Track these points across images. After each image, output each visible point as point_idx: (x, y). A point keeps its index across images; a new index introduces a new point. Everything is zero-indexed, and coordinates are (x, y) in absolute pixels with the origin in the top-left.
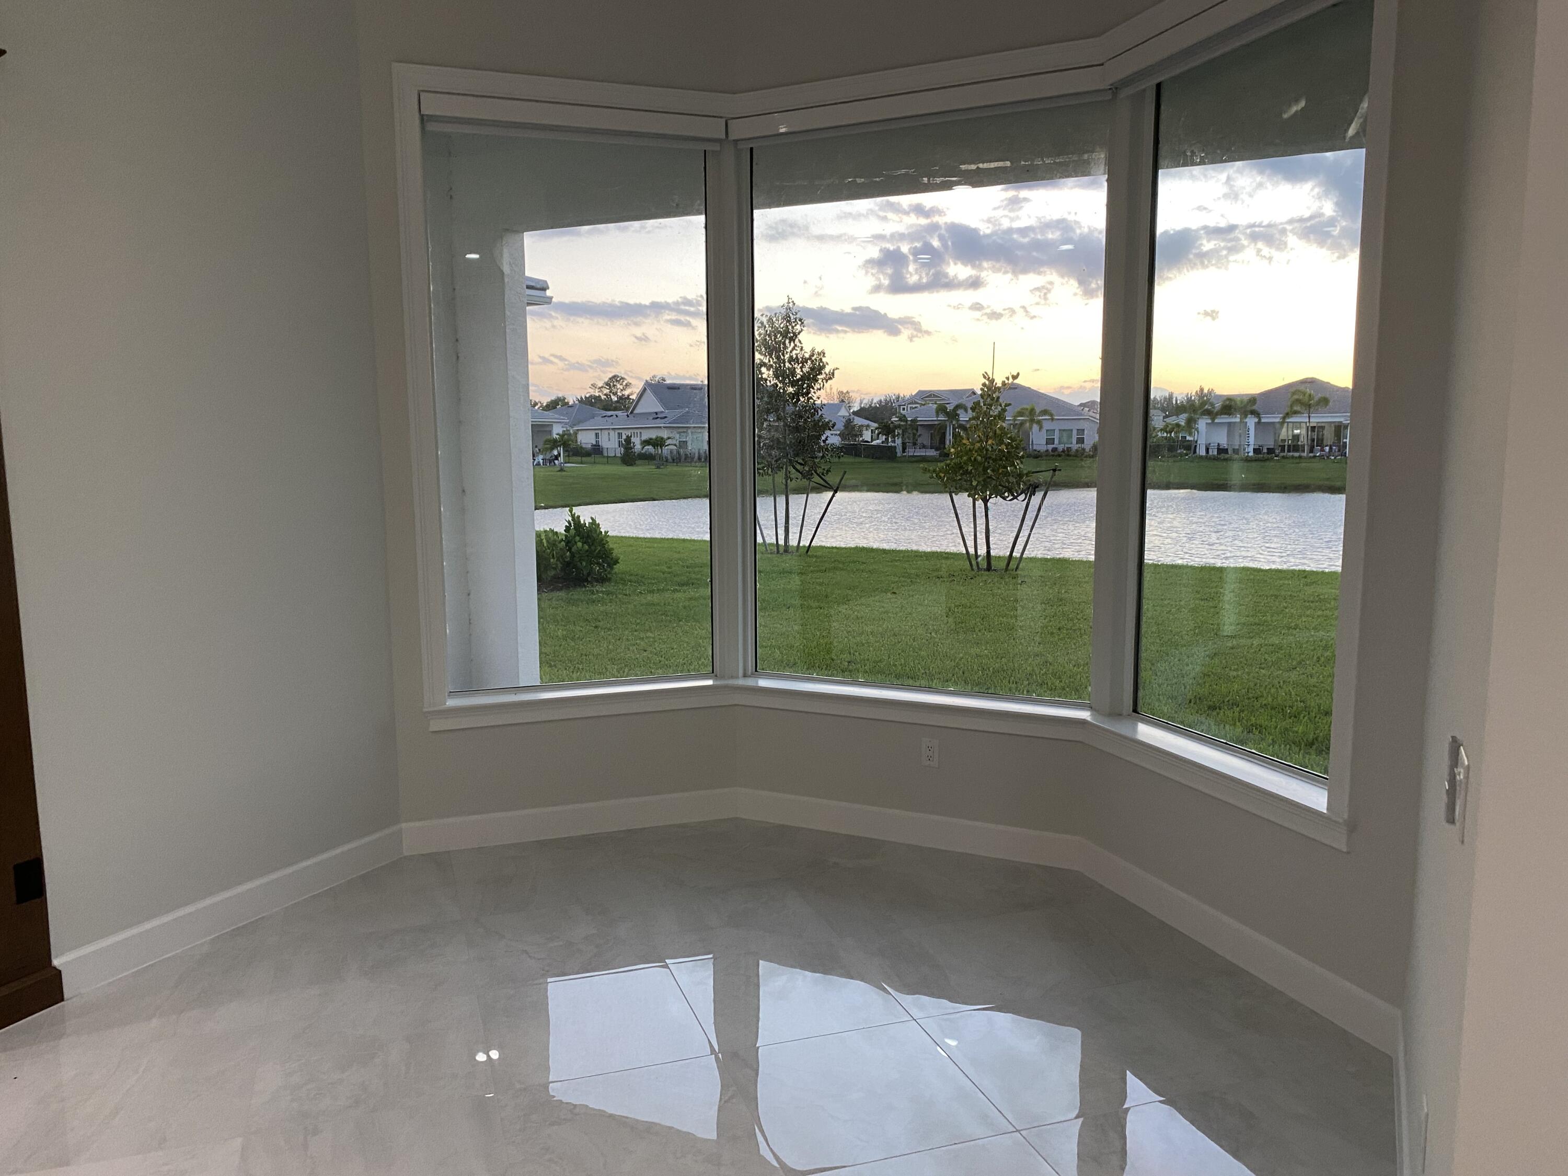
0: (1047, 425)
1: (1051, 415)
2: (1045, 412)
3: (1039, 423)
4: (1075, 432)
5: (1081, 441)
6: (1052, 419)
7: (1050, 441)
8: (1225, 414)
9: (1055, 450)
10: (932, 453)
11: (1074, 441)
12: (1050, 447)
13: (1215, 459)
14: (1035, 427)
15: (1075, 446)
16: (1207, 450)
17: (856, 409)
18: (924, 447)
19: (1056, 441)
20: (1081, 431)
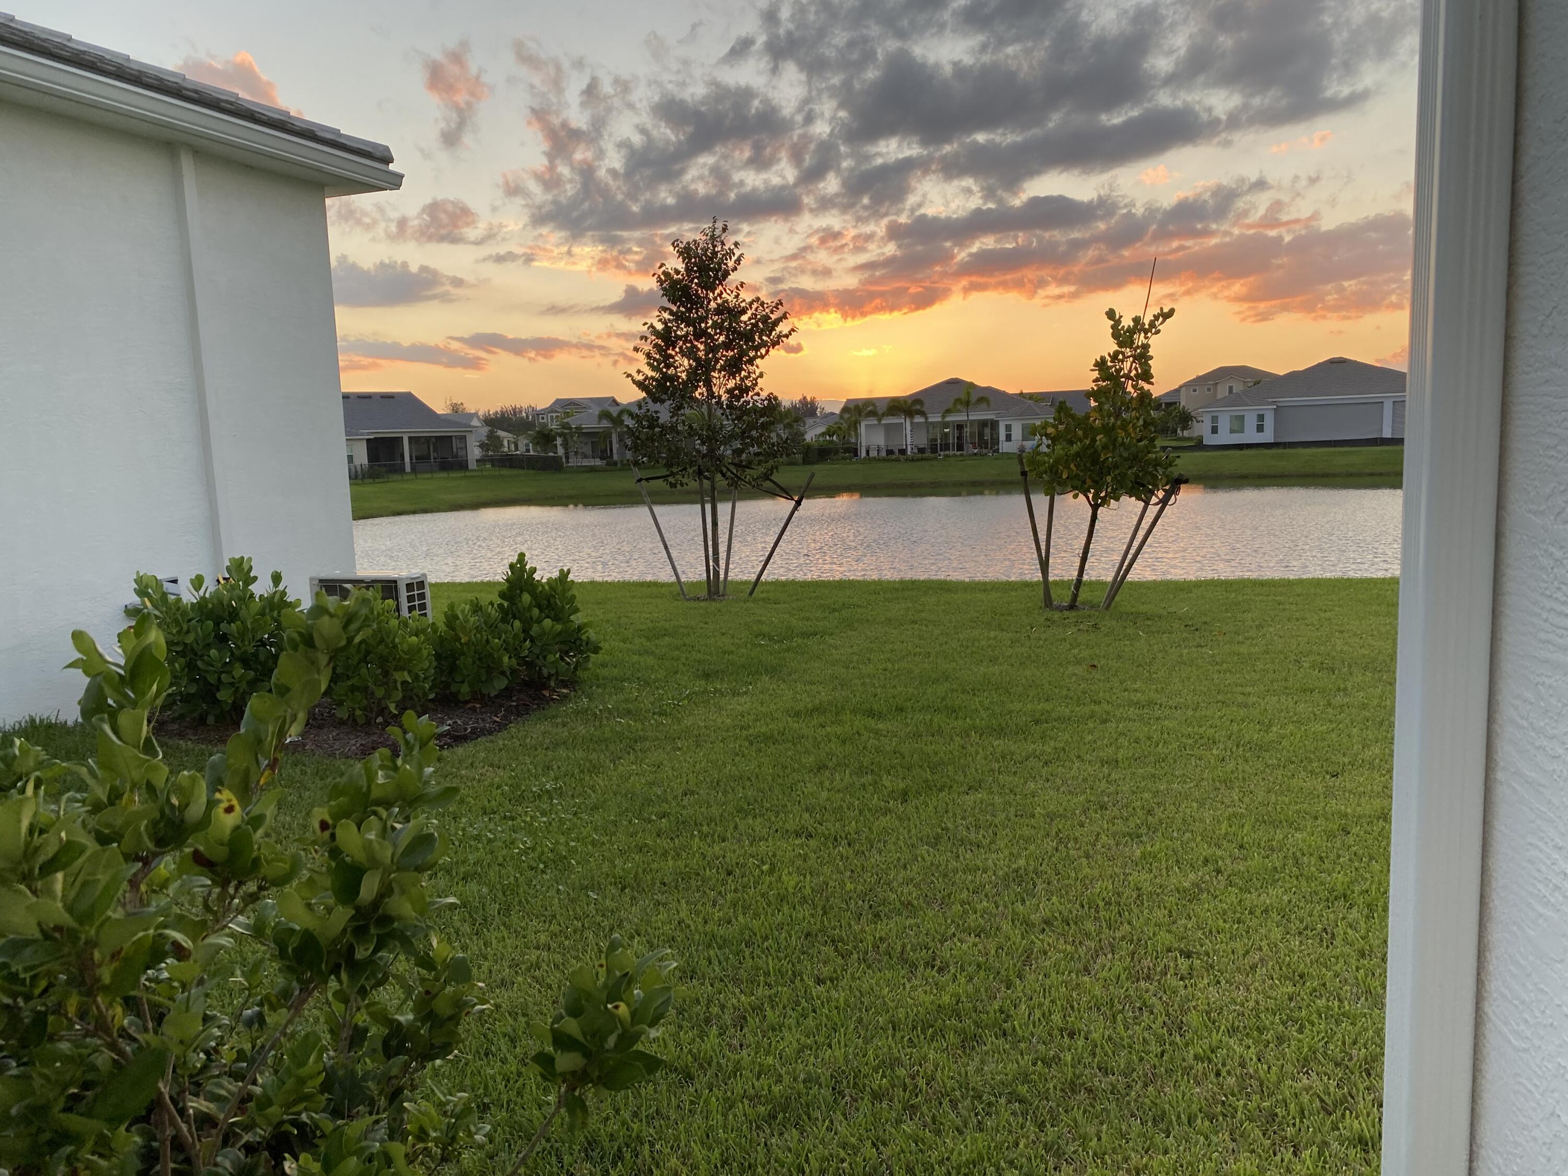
16: (868, 452)
18: (586, 456)
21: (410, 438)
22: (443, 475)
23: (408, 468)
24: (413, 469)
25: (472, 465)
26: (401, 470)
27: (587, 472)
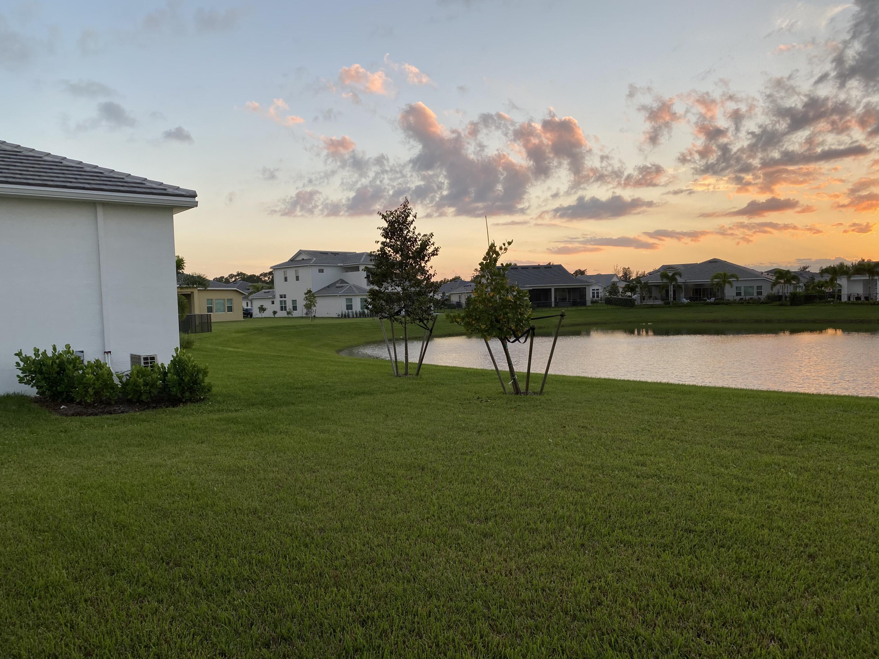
0: (735, 285)
1: (737, 278)
2: (733, 276)
3: (730, 283)
4: (755, 288)
5: (759, 293)
6: (738, 280)
7: (738, 294)
8: (858, 274)
9: (742, 299)
10: (659, 302)
11: (755, 294)
12: (738, 298)
13: (853, 304)
14: (727, 286)
15: (755, 296)
16: (849, 298)
17: (634, 278)
18: (656, 299)
19: (743, 294)
20: (759, 287)
21: (556, 290)
22: (574, 308)
23: (553, 305)
24: (556, 305)
25: (589, 303)
26: (550, 306)
27: (648, 308)
